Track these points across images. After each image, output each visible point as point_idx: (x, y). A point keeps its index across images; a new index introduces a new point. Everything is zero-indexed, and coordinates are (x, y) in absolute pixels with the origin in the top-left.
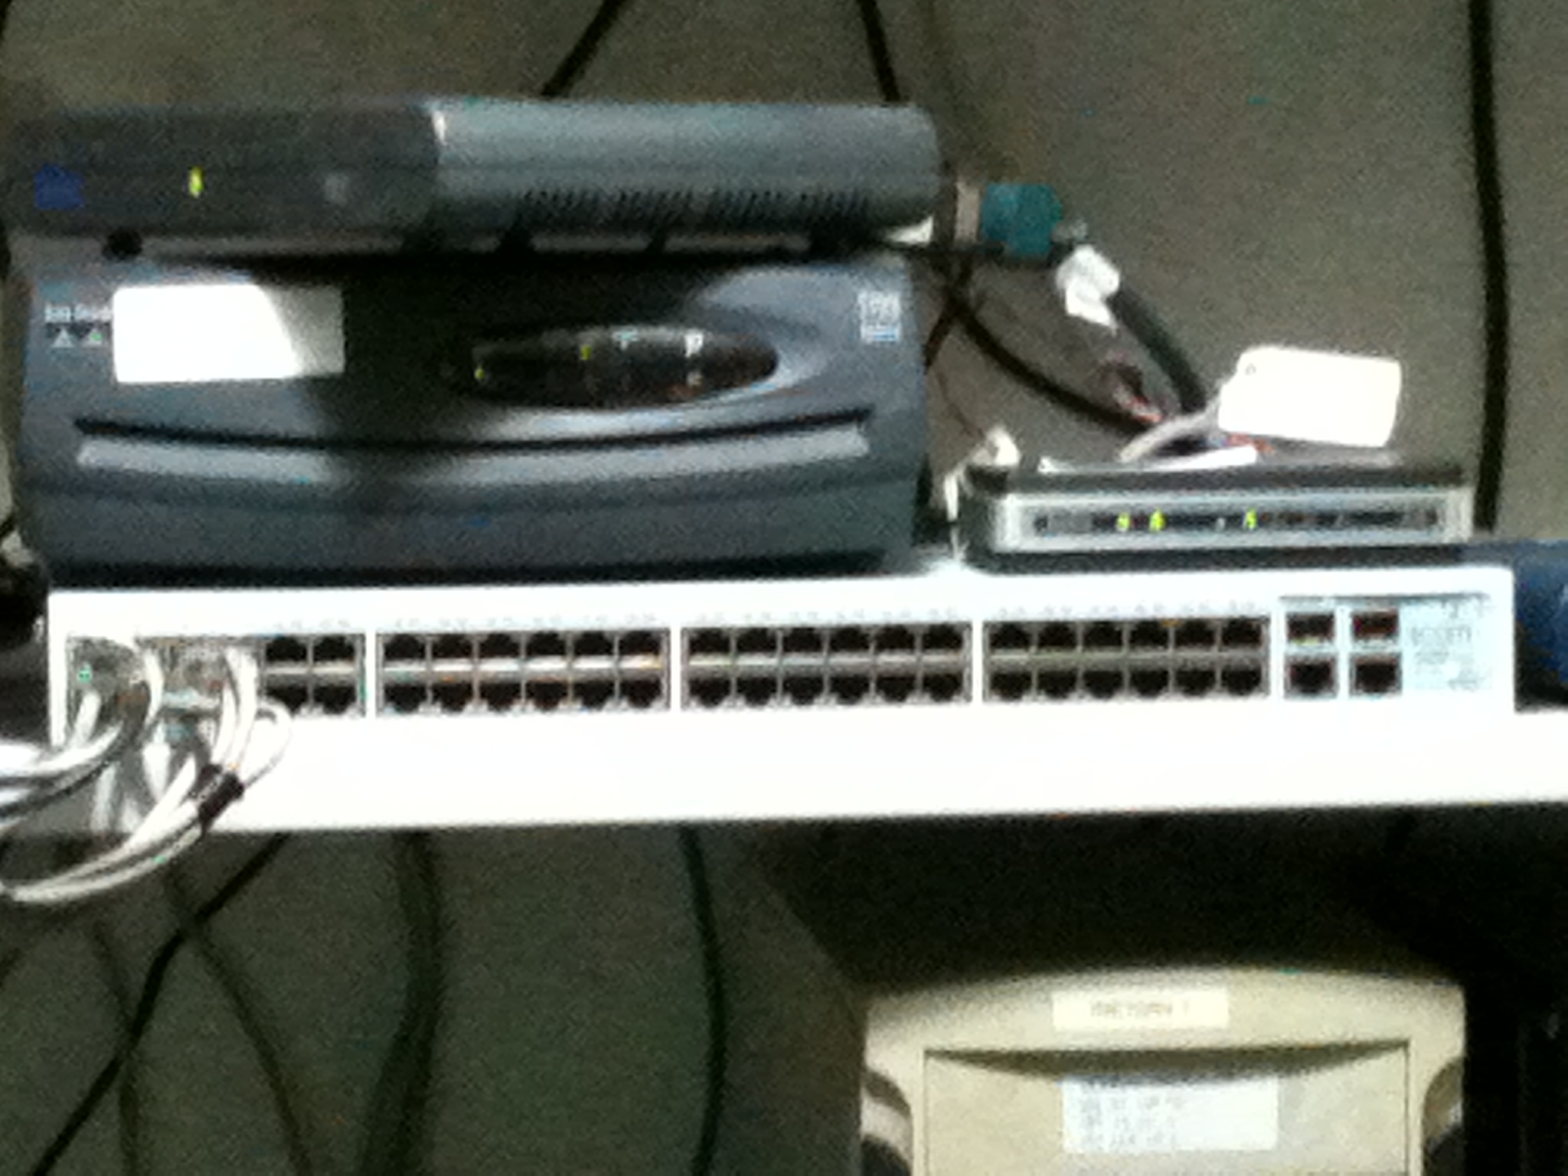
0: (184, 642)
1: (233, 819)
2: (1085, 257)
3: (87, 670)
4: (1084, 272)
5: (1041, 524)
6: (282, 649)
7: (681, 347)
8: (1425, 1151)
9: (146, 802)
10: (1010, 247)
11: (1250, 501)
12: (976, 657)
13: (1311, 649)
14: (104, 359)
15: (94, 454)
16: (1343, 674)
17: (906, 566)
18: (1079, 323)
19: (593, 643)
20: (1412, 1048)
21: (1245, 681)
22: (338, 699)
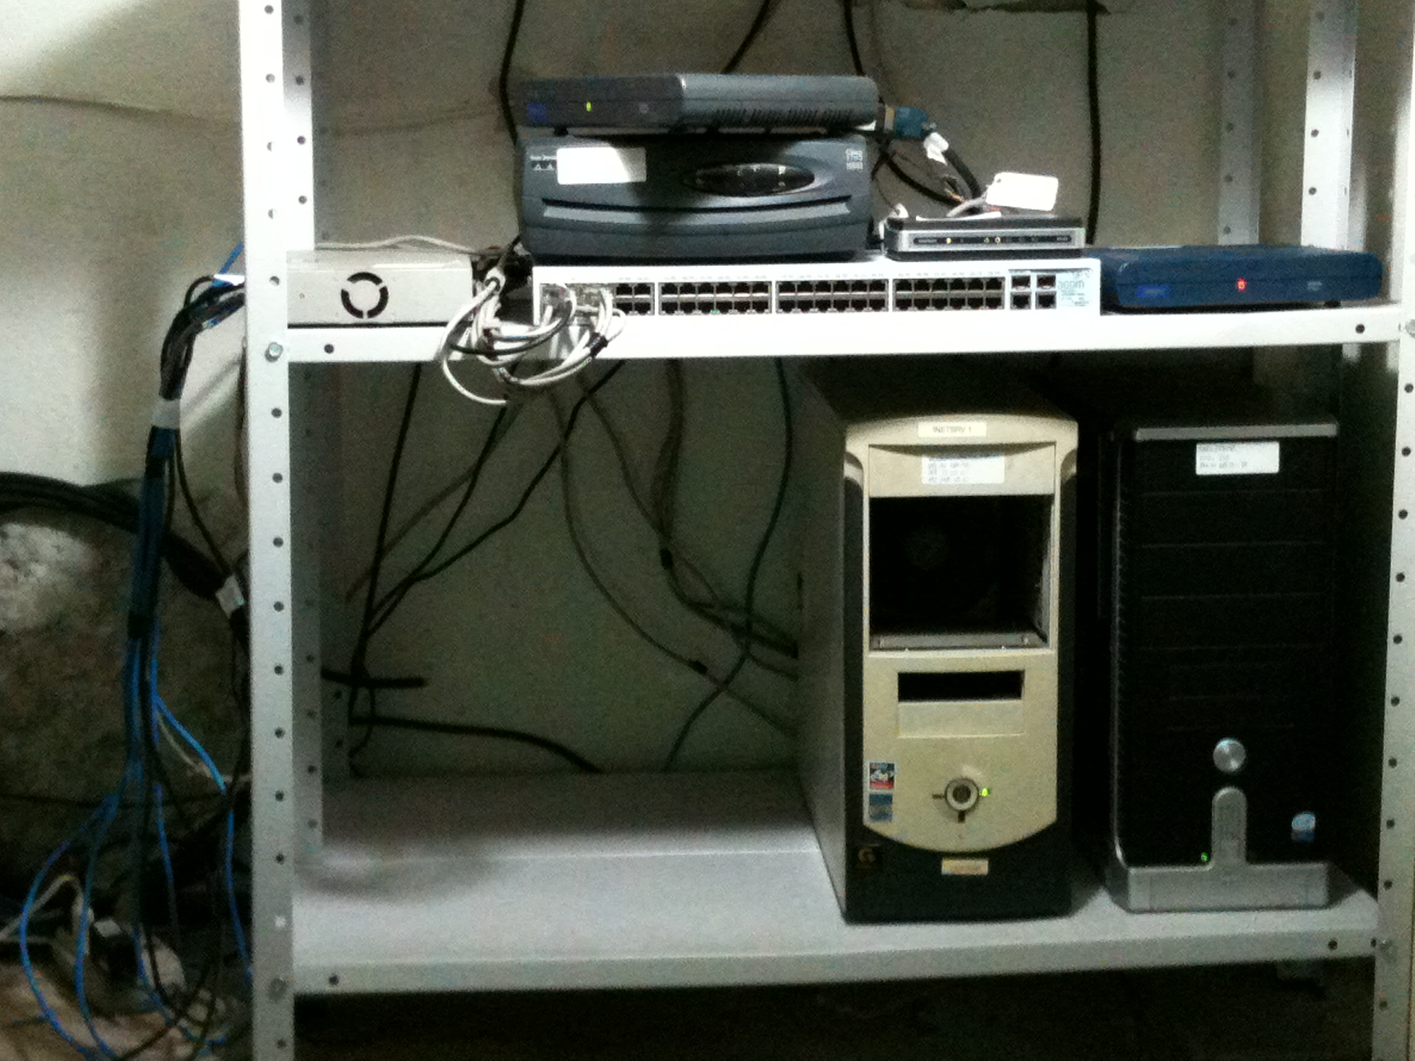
0: (585, 285)
1: (604, 354)
2: (935, 136)
3: (547, 296)
4: (934, 142)
5: (916, 241)
6: (623, 289)
7: (777, 172)
8: (1062, 482)
9: (571, 348)
10: (907, 132)
11: (998, 232)
12: (890, 294)
13: (1021, 290)
14: (554, 175)
15: (551, 213)
16: (1033, 300)
17: (864, 258)
18: (933, 161)
19: (742, 287)
20: (1057, 445)
21: (995, 303)
22: (644, 308)
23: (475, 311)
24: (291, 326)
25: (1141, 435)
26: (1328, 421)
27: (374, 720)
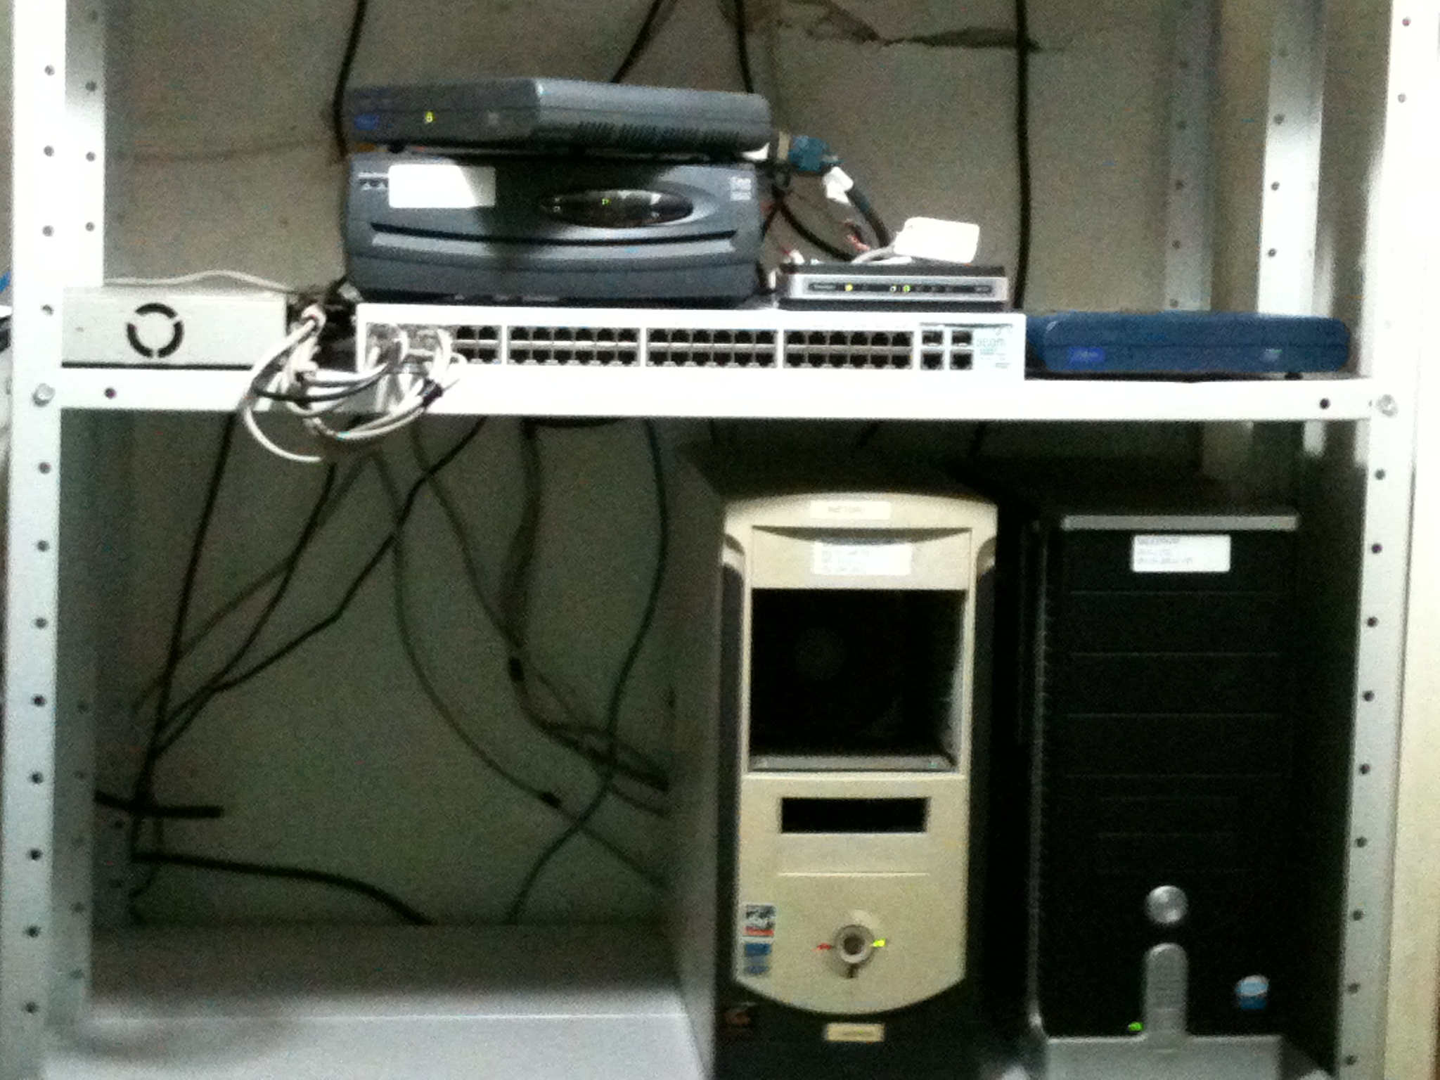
0: (419, 327)
1: (437, 408)
2: (837, 172)
3: (374, 338)
4: (836, 179)
5: (812, 287)
6: (464, 332)
7: (648, 200)
8: (977, 576)
9: (400, 396)
10: (803, 165)
11: (906, 279)
12: (780, 348)
13: (933, 348)
14: (384, 197)
15: (381, 240)
16: (947, 359)
17: (751, 306)
18: (834, 201)
19: (606, 334)
20: (974, 531)
21: (902, 362)
22: (489, 356)
23: (287, 353)
24: (66, 365)
25: (1070, 523)
26: (1286, 513)
27: (159, 858)
